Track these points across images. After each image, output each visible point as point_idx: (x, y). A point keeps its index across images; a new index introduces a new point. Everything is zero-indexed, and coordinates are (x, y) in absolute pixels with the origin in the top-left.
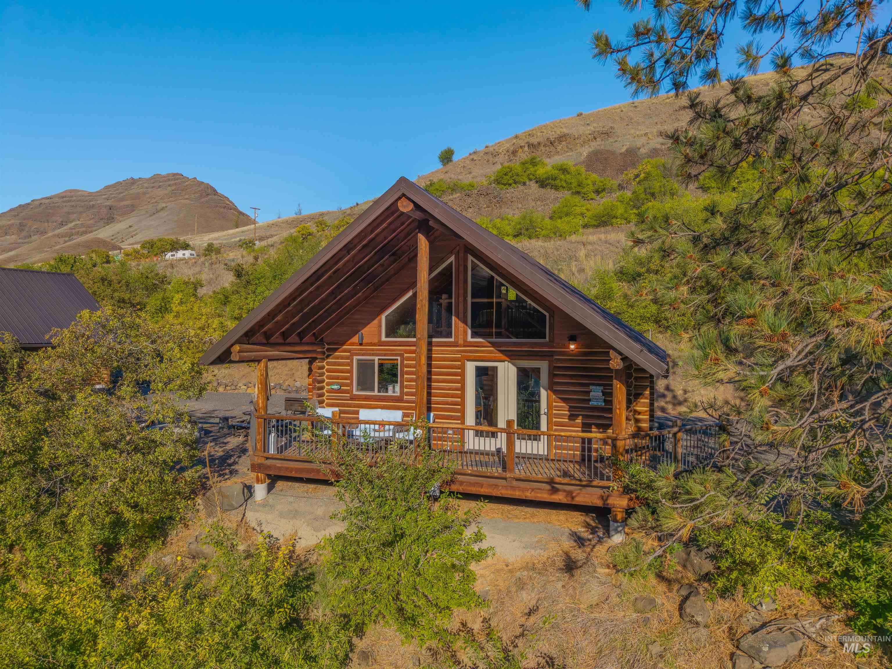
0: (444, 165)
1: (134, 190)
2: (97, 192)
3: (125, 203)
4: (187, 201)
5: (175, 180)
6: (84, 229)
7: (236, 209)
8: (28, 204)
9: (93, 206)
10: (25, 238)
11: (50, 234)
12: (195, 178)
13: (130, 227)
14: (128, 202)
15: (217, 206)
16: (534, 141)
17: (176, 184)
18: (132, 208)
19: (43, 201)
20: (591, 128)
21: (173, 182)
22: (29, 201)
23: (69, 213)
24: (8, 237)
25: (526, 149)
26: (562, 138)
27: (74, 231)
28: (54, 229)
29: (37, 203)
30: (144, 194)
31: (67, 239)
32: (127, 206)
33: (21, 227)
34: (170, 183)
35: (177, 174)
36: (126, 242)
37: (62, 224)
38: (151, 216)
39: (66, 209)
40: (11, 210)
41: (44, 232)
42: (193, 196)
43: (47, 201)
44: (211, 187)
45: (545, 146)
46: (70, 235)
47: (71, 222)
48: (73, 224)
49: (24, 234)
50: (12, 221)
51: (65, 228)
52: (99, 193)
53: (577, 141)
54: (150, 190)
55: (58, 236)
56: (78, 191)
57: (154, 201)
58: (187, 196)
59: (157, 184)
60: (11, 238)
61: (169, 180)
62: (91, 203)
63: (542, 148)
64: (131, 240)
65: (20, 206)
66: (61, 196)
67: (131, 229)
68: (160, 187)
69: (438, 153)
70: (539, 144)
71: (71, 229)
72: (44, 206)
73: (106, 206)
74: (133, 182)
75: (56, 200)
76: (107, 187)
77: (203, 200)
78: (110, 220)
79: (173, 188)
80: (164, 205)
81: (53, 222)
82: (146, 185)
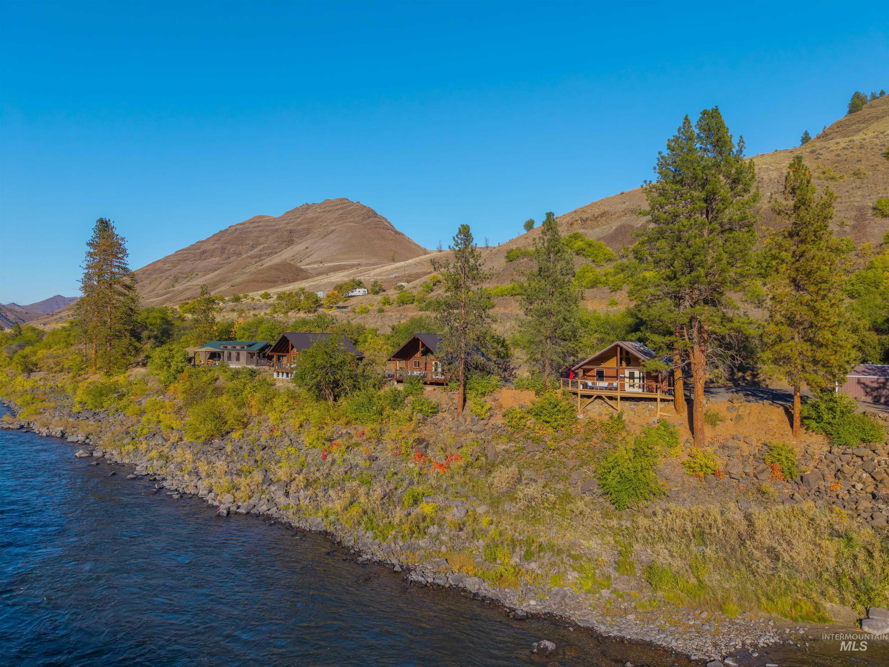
0: (528, 231)
1: (310, 215)
2: (279, 218)
3: (302, 227)
4: (352, 224)
5: (342, 204)
6: (270, 251)
7: (392, 229)
8: (227, 230)
9: (276, 230)
10: (226, 259)
11: (244, 256)
12: (359, 202)
13: (307, 248)
14: (305, 226)
15: (377, 227)
16: (584, 216)
17: (342, 208)
18: (308, 231)
19: (238, 227)
20: (624, 206)
21: (340, 206)
22: (227, 227)
23: (258, 237)
24: (213, 259)
25: (579, 222)
26: (603, 214)
27: (262, 253)
28: (247, 252)
29: (233, 228)
30: (318, 218)
31: (257, 259)
32: (304, 229)
33: (223, 250)
34: (338, 207)
35: (344, 199)
36: (304, 262)
37: (253, 247)
38: (323, 238)
39: (256, 234)
40: (214, 235)
41: (239, 254)
42: (357, 219)
43: (241, 226)
44: (372, 210)
45: (591, 220)
46: (259, 257)
47: (260, 244)
48: (262, 246)
49: (224, 256)
50: (216, 246)
51: (256, 250)
52: (281, 219)
53: (613, 217)
54: (321, 214)
55: (250, 257)
56: (264, 217)
57: (325, 224)
58: (352, 220)
59: (327, 209)
60: (215, 260)
61: (337, 205)
62: (275, 227)
63: (589, 222)
64: (308, 260)
65: (221, 232)
66: (251, 222)
67: (308, 250)
68: (329, 211)
69: (523, 223)
70: (587, 219)
71: (260, 251)
72: (239, 232)
73: (287, 230)
74: (308, 207)
75: (247, 225)
76: (287, 213)
77: (365, 222)
78: (290, 242)
79: (341, 212)
80: (333, 228)
81: (246, 245)
82: (319, 210)
